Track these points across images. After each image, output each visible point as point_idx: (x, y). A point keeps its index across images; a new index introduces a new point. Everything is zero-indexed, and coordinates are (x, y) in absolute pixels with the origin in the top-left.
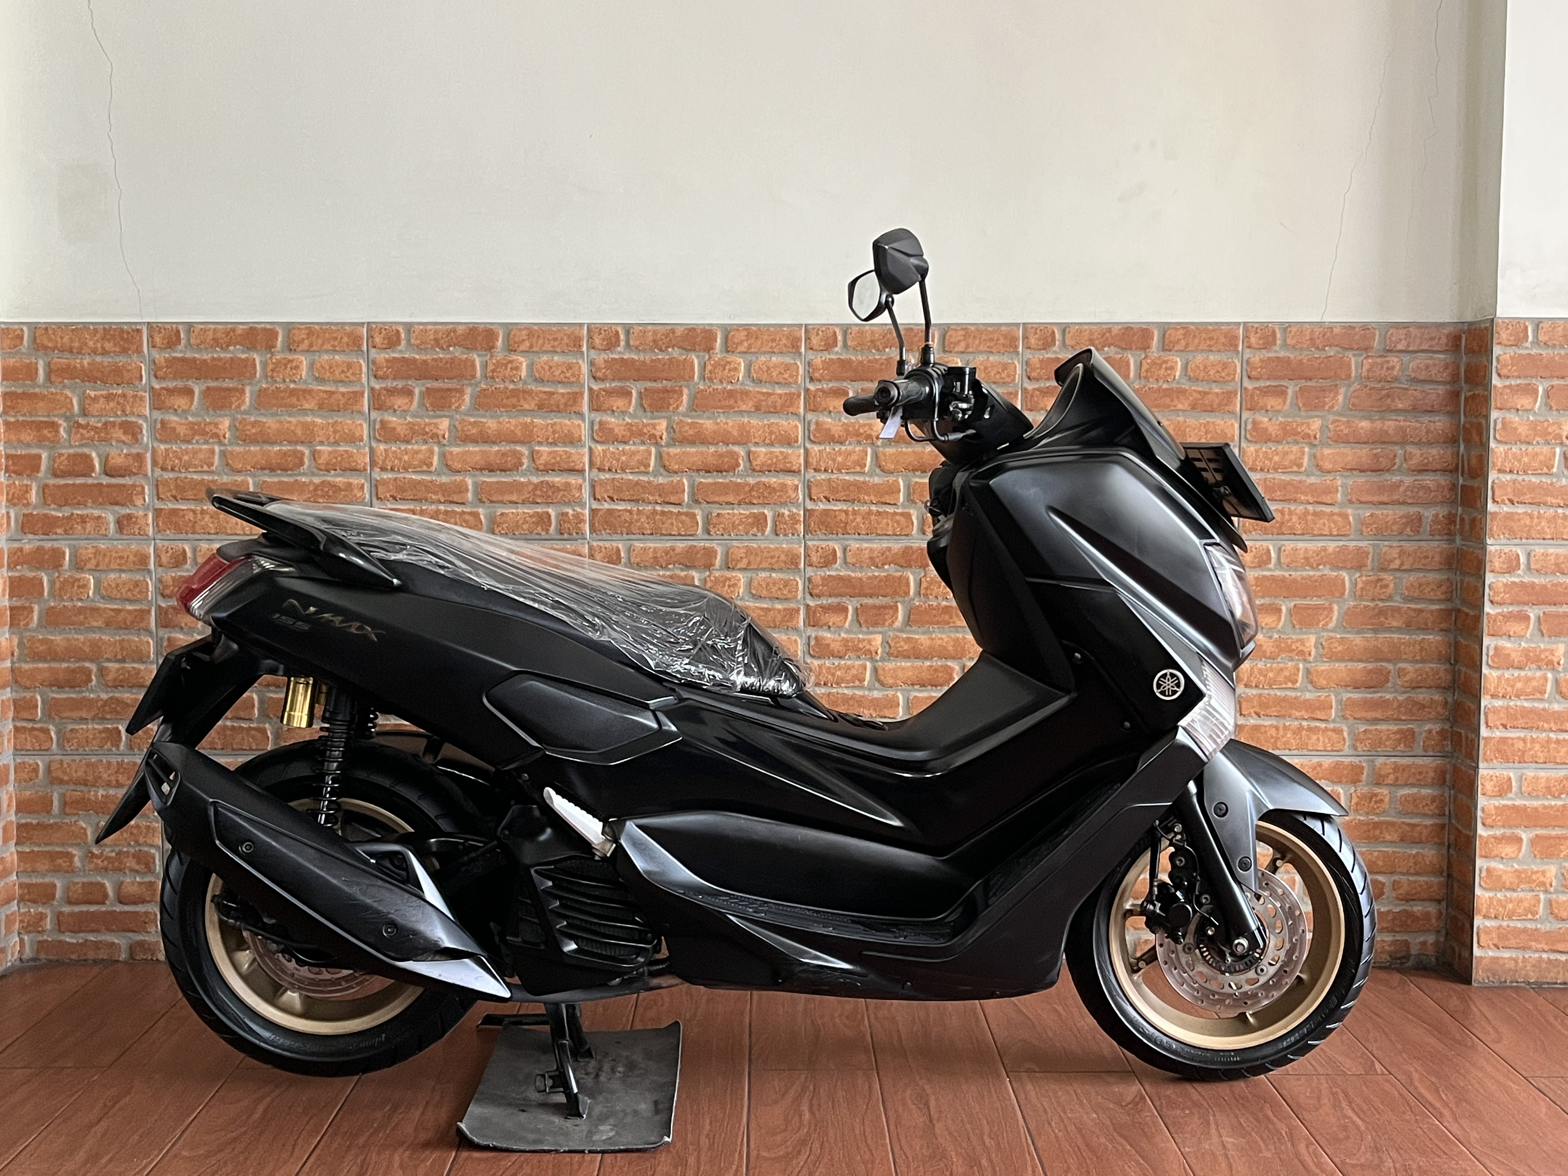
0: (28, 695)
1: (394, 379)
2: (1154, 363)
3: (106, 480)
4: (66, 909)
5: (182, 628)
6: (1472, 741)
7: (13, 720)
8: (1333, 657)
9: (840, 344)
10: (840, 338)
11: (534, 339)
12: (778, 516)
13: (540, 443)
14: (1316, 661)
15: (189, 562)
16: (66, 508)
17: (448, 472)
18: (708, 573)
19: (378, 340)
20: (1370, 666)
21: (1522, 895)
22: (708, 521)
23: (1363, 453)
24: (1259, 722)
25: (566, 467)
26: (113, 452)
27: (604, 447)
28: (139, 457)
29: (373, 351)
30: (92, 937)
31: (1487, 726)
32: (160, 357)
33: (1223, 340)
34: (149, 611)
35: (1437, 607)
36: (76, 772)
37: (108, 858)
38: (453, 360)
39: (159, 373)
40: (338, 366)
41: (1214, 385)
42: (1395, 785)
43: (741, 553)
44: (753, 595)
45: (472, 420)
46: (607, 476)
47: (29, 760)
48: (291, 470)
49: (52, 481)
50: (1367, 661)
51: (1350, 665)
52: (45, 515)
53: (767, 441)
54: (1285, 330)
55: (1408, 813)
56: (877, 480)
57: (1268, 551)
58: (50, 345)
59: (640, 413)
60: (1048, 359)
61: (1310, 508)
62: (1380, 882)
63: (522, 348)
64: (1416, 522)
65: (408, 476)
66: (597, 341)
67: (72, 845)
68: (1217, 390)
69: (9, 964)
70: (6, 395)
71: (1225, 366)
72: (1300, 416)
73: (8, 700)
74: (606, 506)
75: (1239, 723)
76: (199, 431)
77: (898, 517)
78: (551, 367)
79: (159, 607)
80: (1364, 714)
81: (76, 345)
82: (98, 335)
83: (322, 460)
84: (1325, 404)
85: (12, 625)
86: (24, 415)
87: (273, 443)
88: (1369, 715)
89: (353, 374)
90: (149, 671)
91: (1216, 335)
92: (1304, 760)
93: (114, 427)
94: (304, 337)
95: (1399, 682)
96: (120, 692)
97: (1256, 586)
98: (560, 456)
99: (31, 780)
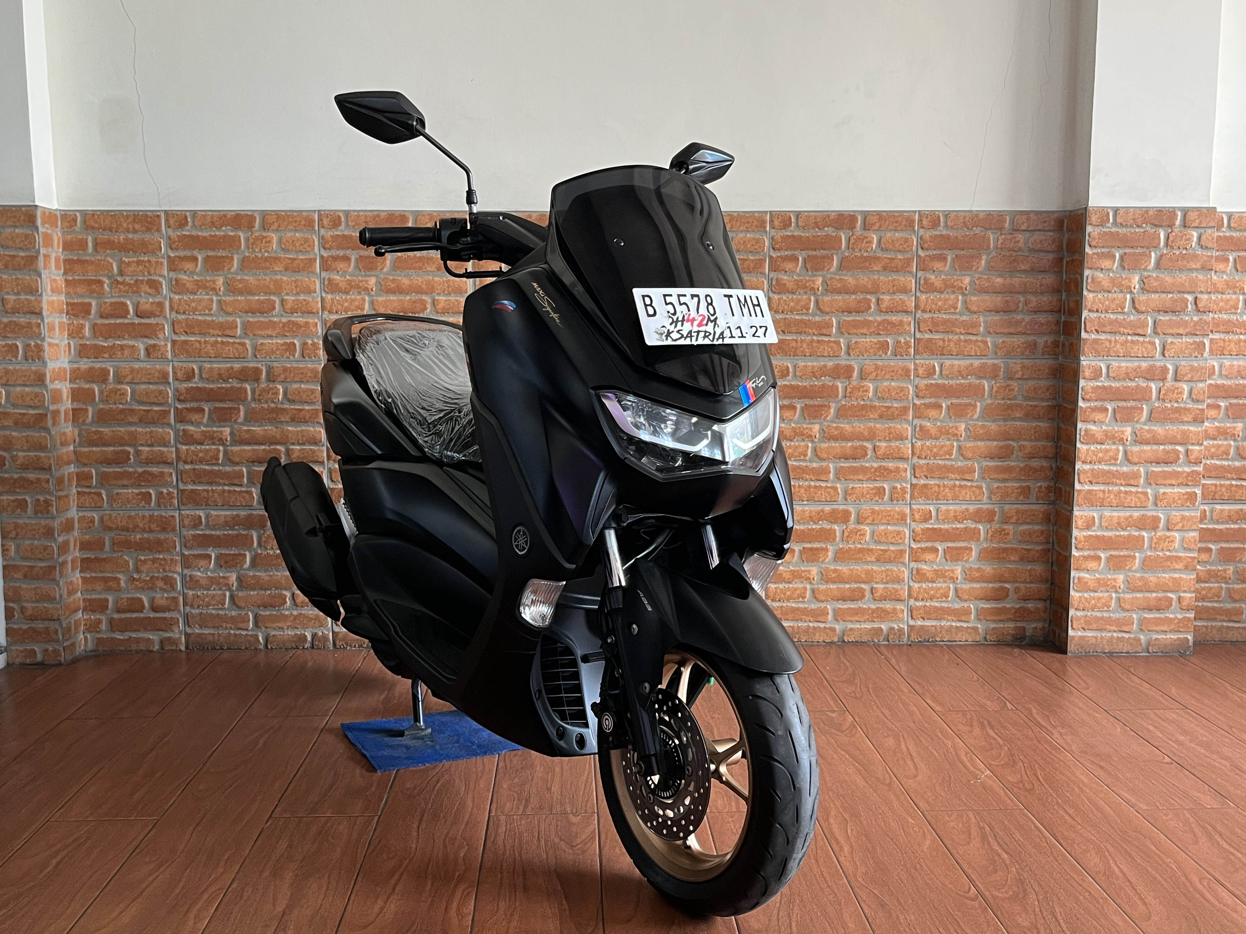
0: (86, 469)
1: (338, 249)
2: (858, 239)
3: (137, 321)
4: (116, 616)
5: (192, 423)
6: (1069, 492)
7: (77, 486)
8: (977, 438)
13: (439, 294)
14: (965, 440)
15: (197, 376)
16: (111, 340)
19: (326, 222)
20: (1002, 443)
21: (1100, 595)
23: (998, 300)
24: (927, 482)
25: (457, 310)
26: (143, 301)
28: (161, 305)
29: (322, 230)
30: (134, 635)
31: (1080, 482)
32: (174, 235)
33: (904, 222)
34: (169, 411)
35: (1046, 404)
36: (121, 522)
37: (145, 581)
39: (173, 246)
40: (298, 240)
41: (898, 254)
42: (1017, 523)
45: (391, 278)
47: (89, 514)
48: (267, 313)
49: (100, 321)
50: (998, 441)
51: (989, 443)
52: (95, 345)
54: (946, 216)
55: (1025, 542)
57: (934, 366)
58: (96, 226)
60: (787, 236)
61: (962, 337)
62: (1006, 588)
64: (1032, 347)
67: (119, 572)
68: (900, 257)
69: (78, 653)
70: (65, 261)
71: (906, 240)
72: (957, 275)
73: (73, 472)
75: (914, 482)
76: (201, 286)
79: (176, 409)
80: (996, 476)
81: (114, 226)
82: (130, 219)
83: (288, 306)
84: (973, 266)
85: (73, 421)
86: (79, 275)
87: (254, 294)
88: (1000, 476)
89: (309, 246)
90: (170, 452)
91: (900, 219)
92: (957, 507)
93: (143, 283)
94: (275, 220)
95: (1020, 454)
96: (150, 467)
97: (926, 390)
98: (453, 303)
99: (90, 528)
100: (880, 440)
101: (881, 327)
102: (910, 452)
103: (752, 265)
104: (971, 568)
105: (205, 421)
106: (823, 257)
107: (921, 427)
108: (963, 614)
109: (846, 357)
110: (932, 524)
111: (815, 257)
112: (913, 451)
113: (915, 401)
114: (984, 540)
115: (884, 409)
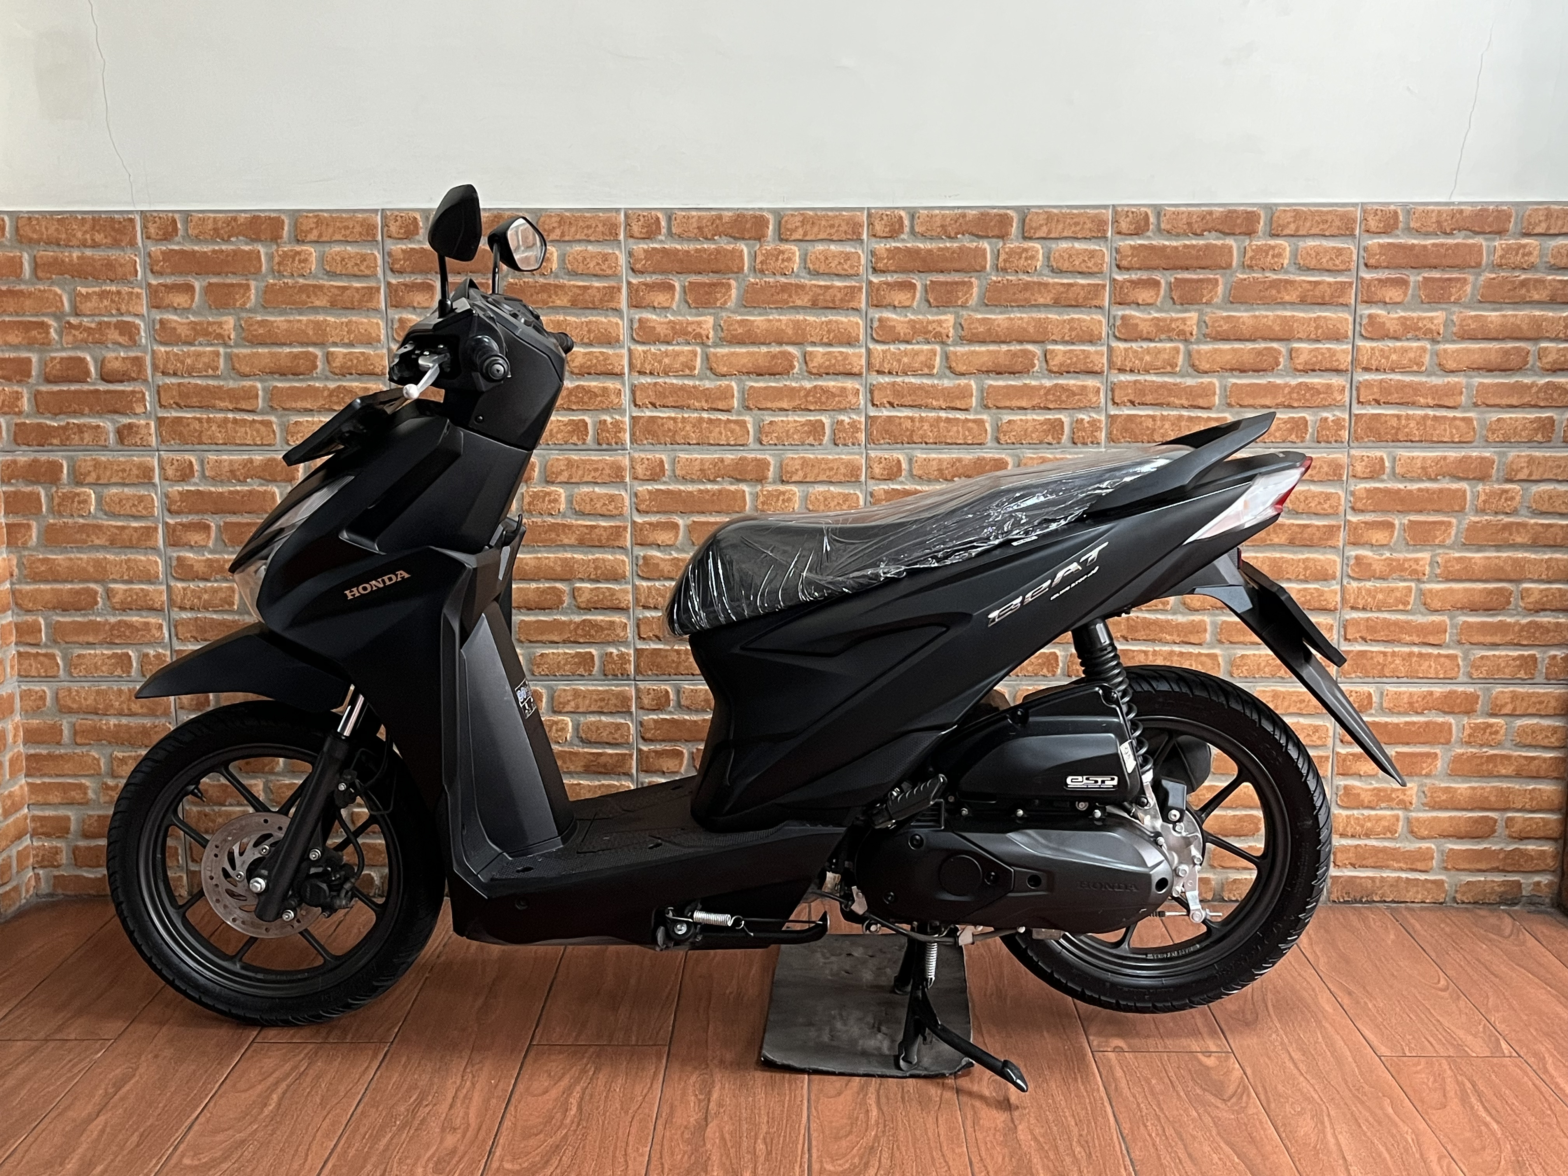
0: (30, 618)
1: (413, 272)
2: (1259, 249)
3: (103, 387)
4: (82, 843)
5: (191, 547)
7: (16, 644)
8: (1451, 577)
9: (907, 229)
10: (906, 222)
11: (566, 227)
12: (837, 424)
14: (1429, 581)
15: (196, 474)
16: (61, 416)
18: (759, 487)
19: (393, 228)
20: (1490, 586)
22: (760, 430)
23: (1492, 351)
24: (1365, 648)
25: (603, 369)
26: (111, 355)
27: (645, 348)
28: (138, 362)
29: (388, 241)
32: (156, 249)
33: (1337, 223)
34: (156, 529)
36: (85, 699)
39: (156, 268)
40: (350, 258)
41: (1326, 275)
42: (1513, 715)
43: (797, 464)
46: (649, 380)
47: (36, 687)
48: (303, 374)
49: (44, 388)
50: (1485, 581)
51: (1469, 585)
52: (39, 425)
53: (825, 340)
54: (1408, 212)
55: (1525, 746)
56: (947, 383)
57: (1382, 459)
58: (35, 236)
59: (684, 308)
60: (1142, 246)
61: (1431, 412)
62: (1492, 818)
63: (553, 236)
64: (1548, 428)
66: (636, 229)
67: (84, 777)
68: (1330, 280)
69: (24, 901)
71: (1339, 252)
72: (1422, 310)
73: (10, 624)
74: (648, 413)
76: (200, 332)
77: (970, 424)
78: (585, 259)
79: (166, 524)
80: (1481, 639)
81: (63, 236)
82: (87, 227)
83: (337, 364)
84: (1451, 295)
85: (9, 544)
86: (11, 315)
87: (283, 345)
88: (1489, 639)
89: (368, 267)
90: (158, 592)
91: (1329, 218)
92: (1413, 689)
93: (109, 327)
94: (314, 226)
95: (1521, 604)
96: (128, 615)
97: (1368, 499)
98: (597, 358)
99: (39, 708)
100: (1289, 580)
101: (1295, 395)
102: (1339, 599)
104: (1434, 786)
105: (211, 545)
106: (1200, 282)
107: (1357, 558)
108: (1418, 860)
110: (1371, 715)
111: (1187, 281)
112: (1343, 599)
113: (1349, 517)
114: (1456, 742)
115: (1297, 530)
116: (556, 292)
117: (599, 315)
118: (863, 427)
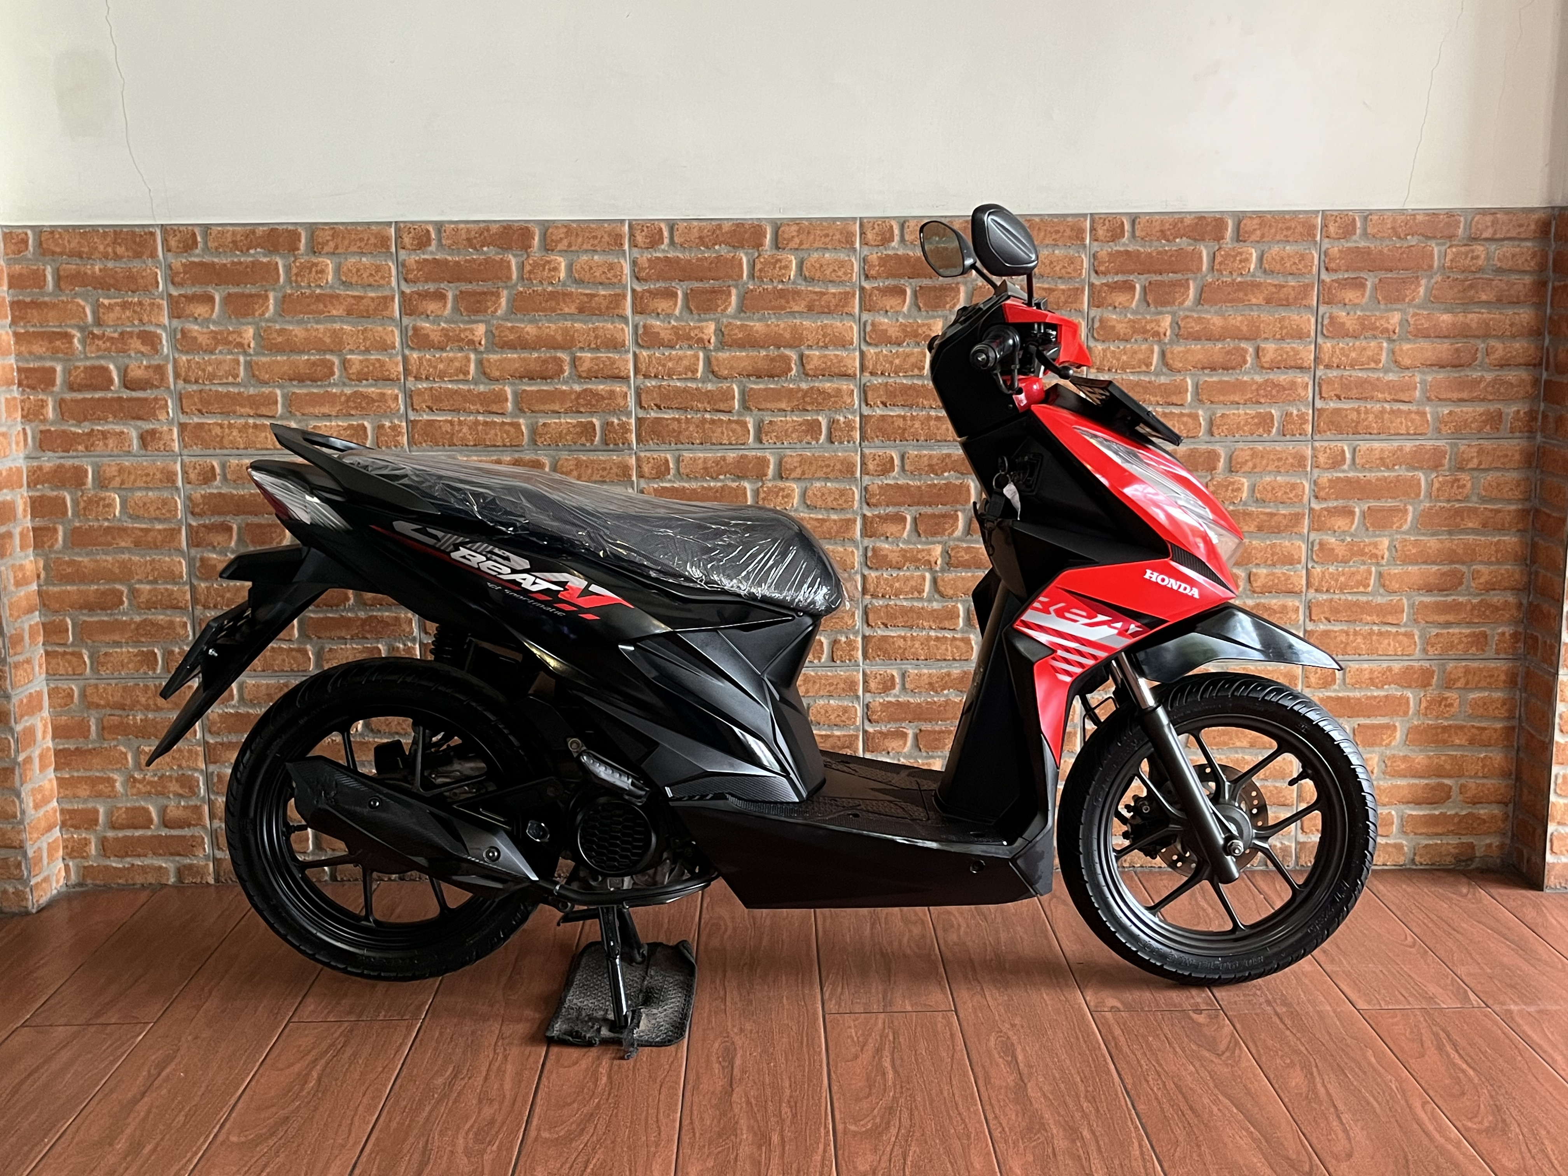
0: (57, 618)
1: (426, 281)
2: (1227, 255)
3: (126, 394)
4: (110, 834)
5: (214, 547)
6: (1552, 647)
7: (44, 644)
8: (1407, 560)
9: (897, 238)
10: (896, 231)
11: (573, 238)
12: (832, 423)
13: (582, 349)
14: (1388, 564)
15: (218, 478)
16: (86, 423)
17: (486, 381)
18: (759, 484)
19: (407, 240)
20: (1445, 568)
22: (759, 429)
23: (1444, 349)
24: (1330, 627)
25: (610, 373)
26: (133, 364)
27: (649, 352)
28: (160, 369)
29: (402, 253)
30: (138, 862)
32: (177, 262)
33: (1300, 229)
34: (180, 530)
35: (1515, 507)
36: (112, 695)
37: (151, 783)
38: (487, 261)
39: (177, 279)
40: (365, 269)
41: (1290, 278)
42: (1466, 688)
43: (795, 462)
44: (808, 506)
45: (509, 325)
46: (654, 383)
47: (63, 685)
48: (321, 380)
49: (68, 396)
50: (1439, 564)
51: (1424, 568)
52: (64, 432)
53: (821, 344)
54: (1366, 218)
55: (1477, 717)
57: (1343, 451)
58: (58, 250)
59: (686, 315)
60: (1118, 252)
61: (1387, 406)
62: (1447, 785)
63: (561, 246)
64: (1495, 420)
65: (443, 385)
66: (640, 238)
67: (112, 770)
68: (1292, 283)
69: (55, 892)
70: (13, 304)
71: (1302, 257)
72: (1380, 310)
73: (37, 624)
74: (653, 414)
75: (1309, 629)
76: (220, 340)
78: (591, 268)
79: (189, 526)
80: (1436, 618)
81: (86, 250)
82: (109, 240)
83: (353, 370)
84: (1405, 296)
85: (36, 547)
86: (35, 326)
87: (302, 352)
88: (1442, 619)
89: (383, 278)
90: (182, 592)
91: (1293, 224)
92: (1374, 665)
93: (132, 337)
94: (329, 238)
95: (1473, 585)
96: (153, 614)
97: (1330, 488)
98: (603, 362)
99: (66, 705)
100: (1258, 565)
101: (1262, 392)
102: (1304, 582)
103: (1063, 299)
104: (1394, 756)
105: (233, 544)
106: (1173, 284)
107: (1321, 544)
109: (1207, 438)
110: (1335, 690)
111: (1161, 284)
112: (1307, 581)
113: (1313, 505)
114: (1414, 714)
115: (1265, 518)
116: (564, 300)
117: (606, 321)
118: (858, 426)
